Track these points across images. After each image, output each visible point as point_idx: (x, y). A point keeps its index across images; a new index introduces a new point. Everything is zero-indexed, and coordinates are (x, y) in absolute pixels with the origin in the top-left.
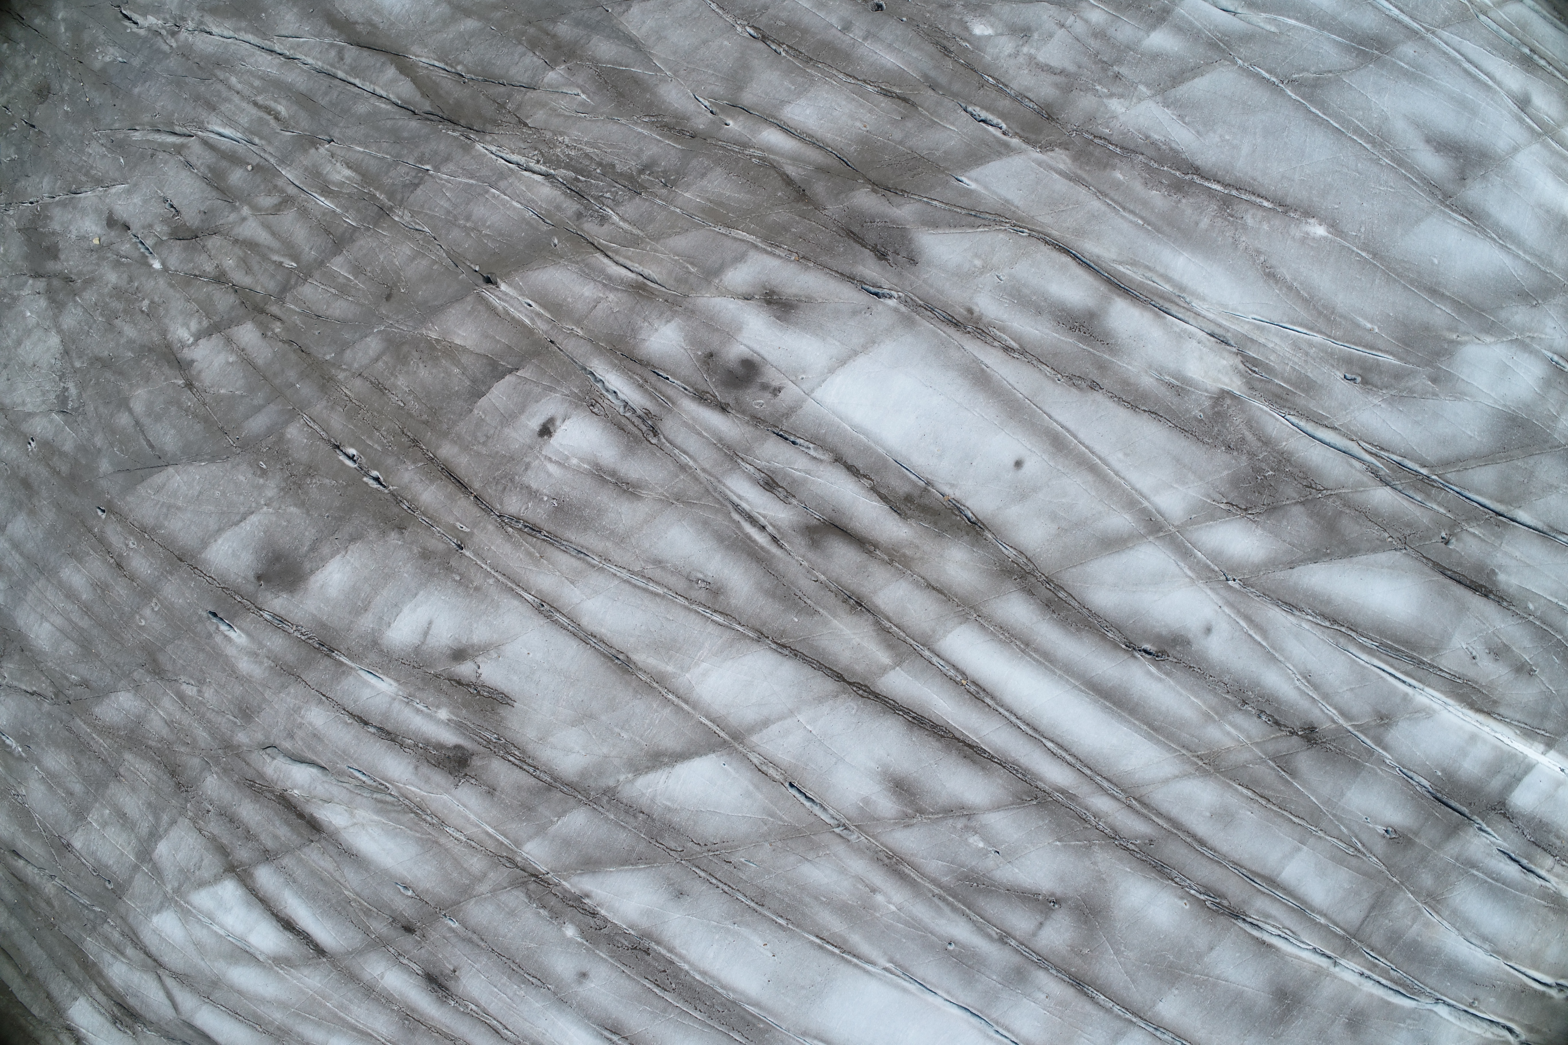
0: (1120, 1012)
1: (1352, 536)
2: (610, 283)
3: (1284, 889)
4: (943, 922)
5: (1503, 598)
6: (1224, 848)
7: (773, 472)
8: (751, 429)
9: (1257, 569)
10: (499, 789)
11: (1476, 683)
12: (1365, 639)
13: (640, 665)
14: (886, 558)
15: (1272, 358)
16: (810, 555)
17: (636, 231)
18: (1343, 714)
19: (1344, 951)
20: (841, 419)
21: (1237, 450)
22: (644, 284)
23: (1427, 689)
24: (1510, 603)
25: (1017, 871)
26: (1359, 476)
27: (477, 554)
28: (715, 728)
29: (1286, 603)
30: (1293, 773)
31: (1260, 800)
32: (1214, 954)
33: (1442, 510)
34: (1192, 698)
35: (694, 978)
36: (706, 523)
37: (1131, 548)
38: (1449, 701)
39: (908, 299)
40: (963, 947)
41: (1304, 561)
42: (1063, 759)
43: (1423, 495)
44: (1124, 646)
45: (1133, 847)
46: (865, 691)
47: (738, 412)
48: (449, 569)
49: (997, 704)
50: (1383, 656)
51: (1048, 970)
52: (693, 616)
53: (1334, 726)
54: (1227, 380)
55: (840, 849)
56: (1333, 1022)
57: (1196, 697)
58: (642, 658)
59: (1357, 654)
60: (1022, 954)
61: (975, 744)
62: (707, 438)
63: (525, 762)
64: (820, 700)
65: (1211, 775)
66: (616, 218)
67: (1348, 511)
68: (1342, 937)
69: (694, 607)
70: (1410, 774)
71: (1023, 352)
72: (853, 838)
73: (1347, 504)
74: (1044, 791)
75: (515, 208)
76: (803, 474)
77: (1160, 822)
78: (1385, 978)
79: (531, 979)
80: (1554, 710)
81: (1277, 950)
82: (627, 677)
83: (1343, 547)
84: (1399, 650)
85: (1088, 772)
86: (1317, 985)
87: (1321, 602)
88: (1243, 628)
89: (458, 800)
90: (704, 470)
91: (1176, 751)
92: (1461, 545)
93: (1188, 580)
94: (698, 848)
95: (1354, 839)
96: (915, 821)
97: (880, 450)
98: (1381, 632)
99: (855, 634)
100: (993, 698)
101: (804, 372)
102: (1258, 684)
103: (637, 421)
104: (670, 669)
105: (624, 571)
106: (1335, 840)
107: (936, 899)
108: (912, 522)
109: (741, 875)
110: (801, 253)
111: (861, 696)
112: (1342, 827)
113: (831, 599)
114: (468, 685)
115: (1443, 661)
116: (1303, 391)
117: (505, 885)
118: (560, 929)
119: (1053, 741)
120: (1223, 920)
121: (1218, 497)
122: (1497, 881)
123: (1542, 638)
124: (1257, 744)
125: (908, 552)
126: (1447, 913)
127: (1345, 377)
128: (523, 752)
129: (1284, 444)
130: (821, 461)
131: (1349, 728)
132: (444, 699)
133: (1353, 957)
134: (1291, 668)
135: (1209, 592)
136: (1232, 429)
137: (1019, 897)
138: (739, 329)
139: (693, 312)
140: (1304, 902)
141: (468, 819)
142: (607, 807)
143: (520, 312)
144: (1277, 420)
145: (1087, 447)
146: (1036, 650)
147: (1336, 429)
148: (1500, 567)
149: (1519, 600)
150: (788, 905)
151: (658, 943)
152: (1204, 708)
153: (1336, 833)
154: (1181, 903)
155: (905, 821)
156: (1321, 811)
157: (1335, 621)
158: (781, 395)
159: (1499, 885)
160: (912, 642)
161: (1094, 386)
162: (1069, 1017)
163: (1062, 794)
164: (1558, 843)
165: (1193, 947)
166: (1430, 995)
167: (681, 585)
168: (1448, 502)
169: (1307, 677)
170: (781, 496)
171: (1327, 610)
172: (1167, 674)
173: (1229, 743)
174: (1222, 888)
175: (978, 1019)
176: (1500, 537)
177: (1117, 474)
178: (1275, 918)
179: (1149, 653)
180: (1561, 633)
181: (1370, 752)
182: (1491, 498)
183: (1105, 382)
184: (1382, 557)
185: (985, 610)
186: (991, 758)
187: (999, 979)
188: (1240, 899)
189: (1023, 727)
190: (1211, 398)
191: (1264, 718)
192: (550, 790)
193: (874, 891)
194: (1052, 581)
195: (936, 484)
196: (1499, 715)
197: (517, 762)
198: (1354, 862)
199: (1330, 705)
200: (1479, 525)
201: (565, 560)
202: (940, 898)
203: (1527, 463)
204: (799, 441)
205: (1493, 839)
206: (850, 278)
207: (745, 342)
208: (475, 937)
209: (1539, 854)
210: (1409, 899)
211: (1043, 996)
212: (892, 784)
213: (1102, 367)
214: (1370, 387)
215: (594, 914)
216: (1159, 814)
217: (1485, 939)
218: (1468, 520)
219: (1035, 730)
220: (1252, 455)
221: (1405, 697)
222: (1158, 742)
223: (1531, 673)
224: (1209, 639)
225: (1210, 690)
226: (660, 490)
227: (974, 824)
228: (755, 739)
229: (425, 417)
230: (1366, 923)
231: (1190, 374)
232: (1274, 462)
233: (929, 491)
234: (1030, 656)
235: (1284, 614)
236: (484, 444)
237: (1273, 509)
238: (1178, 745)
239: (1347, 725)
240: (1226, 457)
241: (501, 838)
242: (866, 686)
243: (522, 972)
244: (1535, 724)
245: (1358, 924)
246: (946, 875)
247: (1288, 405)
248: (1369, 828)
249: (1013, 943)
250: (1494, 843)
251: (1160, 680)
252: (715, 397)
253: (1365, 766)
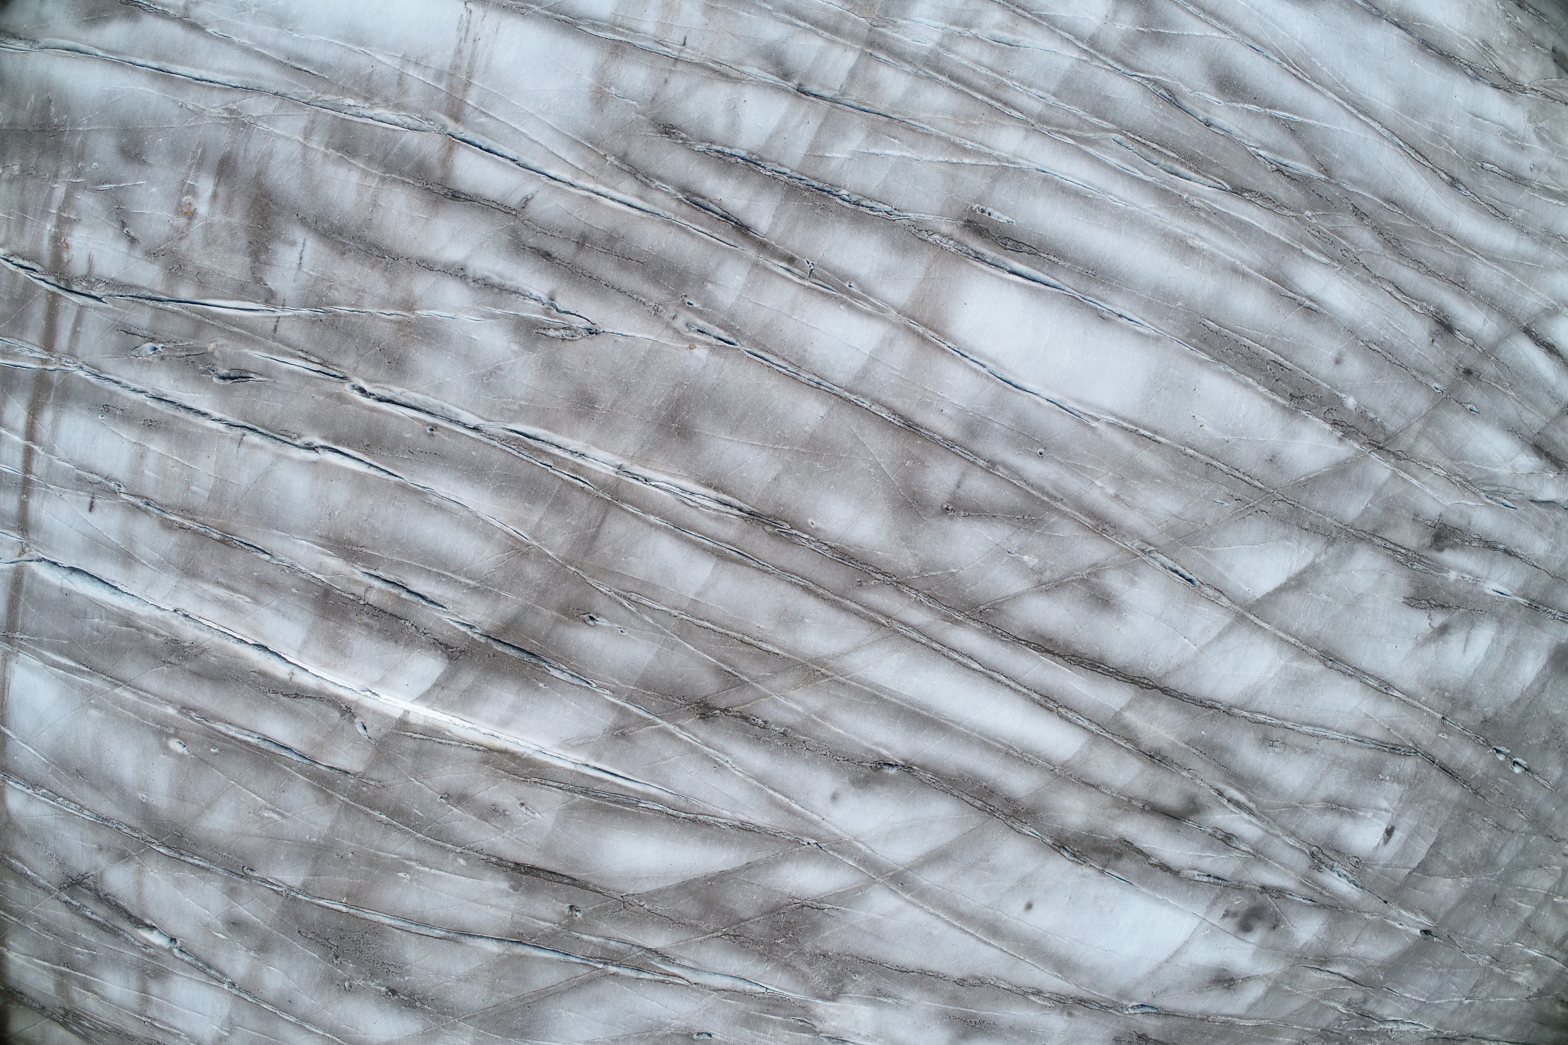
0: (863, 400)
1: (686, 900)
2: (1346, 959)
3: (705, 549)
4: (1052, 477)
5: (498, 865)
6: (782, 587)
7: (1226, 850)
8: (1244, 879)
9: (786, 858)
10: (1411, 521)
11: (514, 780)
12: (656, 808)
13: (1317, 661)
14: (1134, 802)
15: (787, 1037)
16: (1195, 790)
17: (1326, 1002)
18: (671, 735)
19: (618, 485)
20: (1177, 907)
21: (816, 955)
22: (1320, 965)
23: (571, 767)
24: (487, 862)
25: (990, 538)
26: (685, 954)
27: (1433, 717)
28: (1257, 621)
29: (751, 830)
30: (719, 671)
31: (751, 641)
32: (772, 474)
33: (586, 937)
34: (842, 732)
35: (1253, 379)
36: (1275, 795)
37: (919, 857)
38: (540, 757)
39: (1120, 1010)
40: (1029, 453)
41: (737, 871)
42: (961, 654)
43: (610, 947)
44: (915, 768)
45: (879, 576)
46: (1143, 683)
47: (1254, 890)
48: (1452, 699)
49: (1029, 695)
50: (632, 794)
51: (944, 438)
52: (1281, 715)
53: (679, 722)
54: (831, 1010)
55: (1150, 533)
56: (613, 405)
57: (838, 733)
58: (1314, 667)
59: (661, 792)
60: (972, 452)
61: (1044, 654)
62: (1276, 862)
63: (1393, 551)
64: (1179, 667)
65: (811, 660)
66: (1340, 1007)
67: (693, 921)
68: (623, 501)
69: (1280, 722)
70: (576, 681)
71: (1024, 994)
72: (1137, 543)
73: (695, 928)
74: (974, 620)
75: (1409, 992)
76: (1204, 855)
77: (853, 605)
78: (559, 457)
79: (1376, 348)
80: (409, 761)
81: (698, 482)
82: (1325, 648)
83: (694, 888)
84: (615, 802)
85: (935, 645)
86: (643, 446)
87: (712, 837)
88: (796, 803)
89: (1439, 502)
90: (1278, 836)
91: (851, 679)
92: (558, 909)
93: (862, 839)
94: (1263, 507)
95: (633, 609)
96: (1088, 571)
97: (1144, 890)
98: (639, 817)
99: (1156, 732)
100: (1033, 700)
101: (1206, 935)
102: (773, 753)
103: (1326, 860)
104: (1295, 665)
105: (1331, 736)
106: (656, 607)
107: (1060, 496)
108: (1114, 837)
109: (1227, 490)
110: (1206, 1022)
111: (1145, 678)
112: (651, 621)
113: (1176, 757)
114: (1436, 606)
115: (560, 797)
116: (753, 1016)
117: (1401, 434)
118: (1359, 402)
119: (974, 669)
120: (768, 509)
121: (834, 913)
122: (439, 574)
123: (441, 832)
124: (765, 696)
125: (1117, 811)
126: (498, 536)
127: (710, 1035)
128: (1395, 560)
129: (768, 969)
130: (1190, 869)
131: (660, 721)
132: (1453, 589)
133: (606, 480)
134: (737, 773)
135: (838, 832)
136: (822, 971)
137: (983, 511)
138: (1255, 954)
139: (1287, 956)
140: (679, 537)
141: (1432, 488)
142: (1332, 528)
143: (1408, 918)
144: (777, 987)
145: (967, 932)
146: (998, 750)
147: (714, 990)
148: (508, 895)
149: (478, 866)
150: (1186, 468)
151: (1284, 407)
152: (828, 724)
153: (657, 615)
154: (817, 524)
155: (1097, 569)
156: (679, 636)
157: (693, 821)
158: (1223, 912)
159: (434, 570)
160: (1107, 735)
161: (961, 982)
162: (916, 392)
163: (957, 620)
164: (365, 619)
165: (797, 479)
166: (491, 437)
167: (1292, 738)
168: (581, 947)
169: (718, 766)
170: (1219, 832)
171: (704, 830)
172: (871, 750)
173: (796, 693)
174: (775, 544)
175: (1004, 378)
176: (515, 924)
177: (938, 916)
178: (709, 516)
179: (890, 765)
180: (417, 839)
181: (630, 700)
182: (534, 958)
183: (951, 987)
184: (649, 887)
185: (1048, 776)
186: (1028, 644)
187: (991, 424)
188: (753, 534)
189: (1002, 678)
190: (846, 993)
191: (760, 722)
192: (1374, 531)
193: (1117, 497)
194: (989, 813)
195: (1097, 873)
196: (477, 750)
197: (1399, 549)
198: (629, 586)
199: (687, 742)
200: (542, 930)
201: (1374, 732)
202: (1055, 499)
203: (499, 997)
204: (1206, 879)
205: (456, 619)
206: (1168, 1014)
207: (1250, 946)
208: (1420, 378)
209: (389, 605)
210: (550, 549)
211: (946, 411)
212: (1112, 602)
213: (954, 999)
214: (684, 1033)
215: (1334, 423)
216: (857, 613)
217: (439, 508)
218: (555, 933)
219: (991, 678)
220: (800, 953)
221: (599, 758)
222: (870, 685)
223: (447, 796)
224: (833, 790)
225: (824, 741)
226: (1309, 811)
227: (1035, 577)
228: (1228, 620)
229: (1470, 815)
230: (599, 520)
231: (869, 1008)
232: (777, 951)
233: (1102, 866)
234: (1003, 744)
235: (752, 821)
236: (1430, 807)
237: (775, 910)
238: (849, 685)
239: (663, 723)
240: (826, 947)
241: (1406, 476)
242: (1142, 688)
243: (1384, 353)
244: (428, 744)
245: (608, 517)
246: (1054, 523)
247: (766, 1001)
248: (618, 623)
249: (981, 462)
250: (453, 615)
251: (876, 744)
252: (1271, 896)
253: (635, 686)
